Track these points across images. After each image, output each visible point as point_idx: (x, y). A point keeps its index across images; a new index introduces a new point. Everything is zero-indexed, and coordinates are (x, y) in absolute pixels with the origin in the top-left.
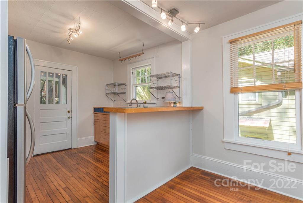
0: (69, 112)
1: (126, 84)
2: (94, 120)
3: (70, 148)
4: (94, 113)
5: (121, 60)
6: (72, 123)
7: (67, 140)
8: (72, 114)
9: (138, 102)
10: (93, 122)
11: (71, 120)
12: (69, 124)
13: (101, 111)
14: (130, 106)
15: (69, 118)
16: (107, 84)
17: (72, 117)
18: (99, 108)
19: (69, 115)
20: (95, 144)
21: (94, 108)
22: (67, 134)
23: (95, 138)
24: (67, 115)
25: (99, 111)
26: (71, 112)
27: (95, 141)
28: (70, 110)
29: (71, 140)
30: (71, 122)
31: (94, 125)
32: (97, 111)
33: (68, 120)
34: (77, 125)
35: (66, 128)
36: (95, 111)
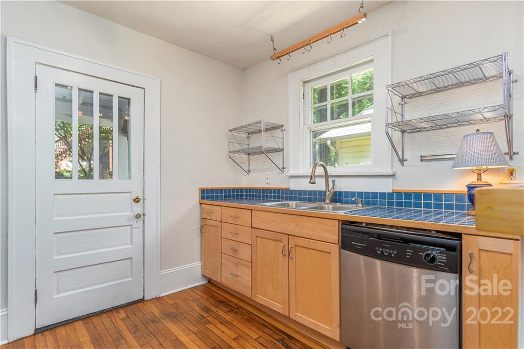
0: (137, 200)
1: (282, 126)
2: (201, 222)
3: (141, 297)
4: (201, 204)
5: (278, 57)
6: (144, 232)
7: (132, 276)
8: (144, 207)
9: (329, 174)
10: (199, 226)
11: (144, 222)
12: (138, 233)
13: (217, 197)
14: (310, 183)
15: (138, 216)
16: (231, 128)
17: (144, 215)
18: (212, 190)
19: (137, 209)
20: (204, 282)
21: (199, 188)
22: (132, 262)
23: (204, 267)
24: (131, 208)
25: (212, 197)
26: (142, 200)
27: (203, 276)
28: (141, 197)
29: (144, 278)
30: (144, 227)
31: (202, 233)
32: (208, 198)
33: (134, 222)
34: (159, 236)
35: (131, 246)
36: (203, 198)
